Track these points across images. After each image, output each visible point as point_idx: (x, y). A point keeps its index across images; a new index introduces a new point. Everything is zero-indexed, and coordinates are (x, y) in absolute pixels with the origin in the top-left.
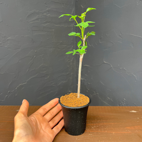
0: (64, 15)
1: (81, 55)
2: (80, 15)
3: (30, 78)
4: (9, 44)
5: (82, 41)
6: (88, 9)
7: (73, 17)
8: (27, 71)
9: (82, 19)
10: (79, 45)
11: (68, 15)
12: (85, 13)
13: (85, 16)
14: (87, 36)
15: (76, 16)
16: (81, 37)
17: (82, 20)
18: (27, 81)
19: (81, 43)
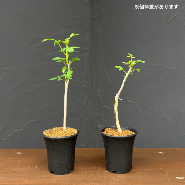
0: (48, 39)
1: (66, 81)
2: (65, 41)
3: (29, 123)
4: (4, 76)
5: (67, 67)
6: (72, 35)
7: (56, 42)
8: (25, 112)
9: (66, 44)
10: (63, 71)
11: (52, 39)
12: (69, 38)
13: (69, 41)
14: (71, 62)
15: (60, 41)
16: (66, 62)
17: (66, 46)
18: (24, 126)
19: (66, 69)
